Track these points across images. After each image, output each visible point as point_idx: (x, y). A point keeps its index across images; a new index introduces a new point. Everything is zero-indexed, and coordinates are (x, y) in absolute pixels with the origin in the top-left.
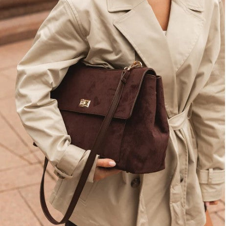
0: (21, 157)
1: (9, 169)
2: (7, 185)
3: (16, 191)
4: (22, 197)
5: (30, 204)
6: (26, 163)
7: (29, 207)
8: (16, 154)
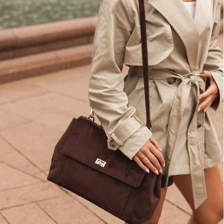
0: (33, 176)
1: (24, 186)
2: (24, 199)
3: (34, 204)
4: (42, 209)
5: (50, 214)
6: (39, 181)
7: (50, 216)
8: (28, 174)
